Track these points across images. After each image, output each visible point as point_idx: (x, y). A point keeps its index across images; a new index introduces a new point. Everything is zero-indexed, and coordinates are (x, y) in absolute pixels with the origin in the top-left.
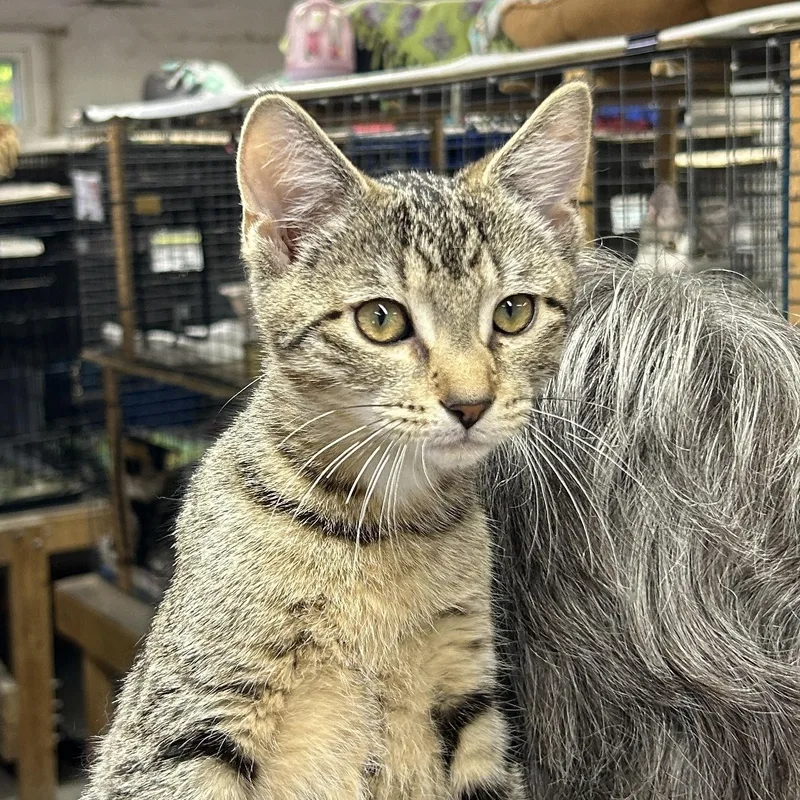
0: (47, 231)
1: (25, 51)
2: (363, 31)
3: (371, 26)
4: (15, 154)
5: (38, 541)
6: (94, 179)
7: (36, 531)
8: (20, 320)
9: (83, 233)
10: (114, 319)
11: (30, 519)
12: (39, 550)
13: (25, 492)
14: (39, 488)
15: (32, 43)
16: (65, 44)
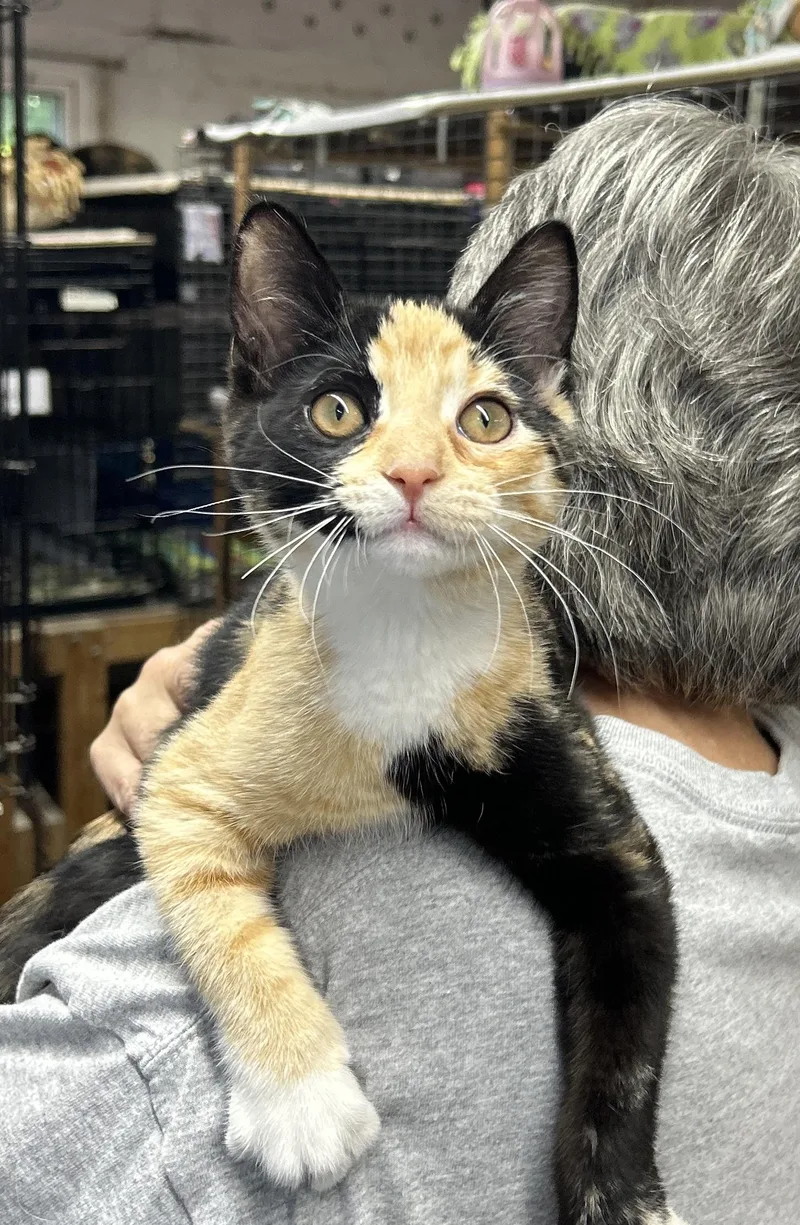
0: (121, 283)
1: (73, 86)
2: (572, 41)
3: (583, 35)
4: (77, 195)
5: (96, 650)
6: (213, 211)
7: (95, 637)
8: (88, 386)
9: (189, 278)
10: (222, 381)
11: (89, 623)
12: (95, 659)
13: (79, 592)
14: (94, 588)
15: (81, 76)
16: (121, 81)
